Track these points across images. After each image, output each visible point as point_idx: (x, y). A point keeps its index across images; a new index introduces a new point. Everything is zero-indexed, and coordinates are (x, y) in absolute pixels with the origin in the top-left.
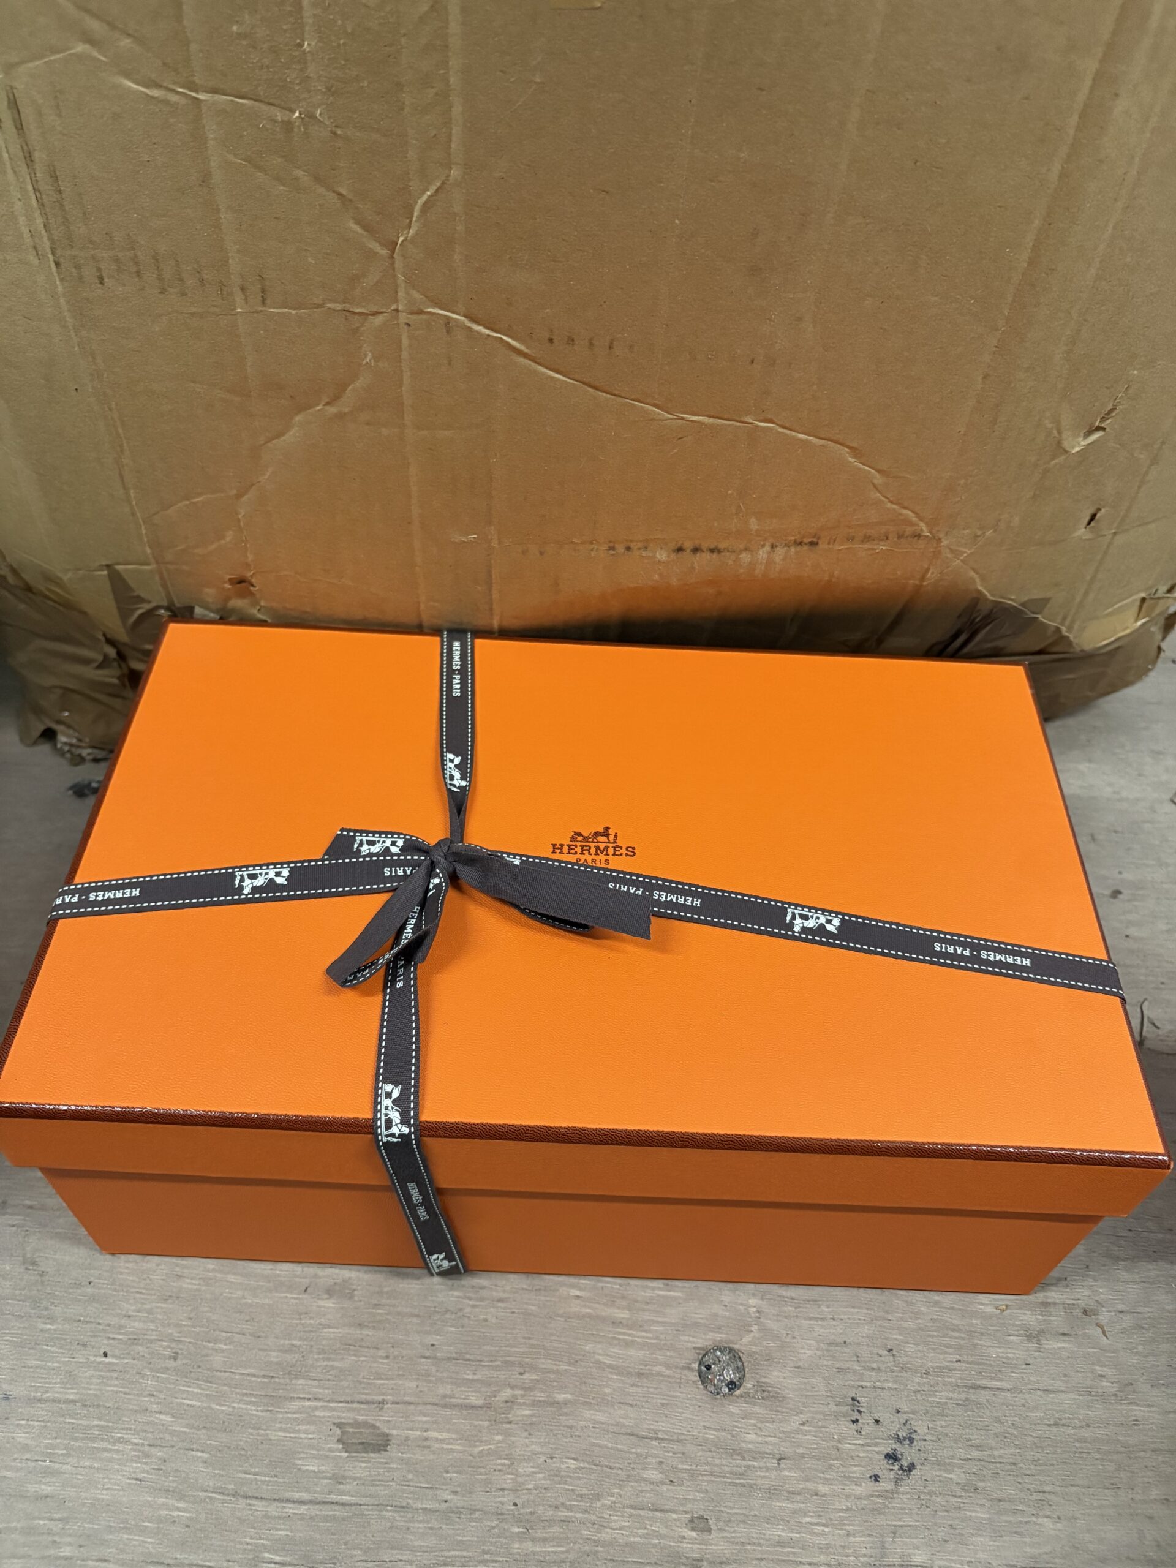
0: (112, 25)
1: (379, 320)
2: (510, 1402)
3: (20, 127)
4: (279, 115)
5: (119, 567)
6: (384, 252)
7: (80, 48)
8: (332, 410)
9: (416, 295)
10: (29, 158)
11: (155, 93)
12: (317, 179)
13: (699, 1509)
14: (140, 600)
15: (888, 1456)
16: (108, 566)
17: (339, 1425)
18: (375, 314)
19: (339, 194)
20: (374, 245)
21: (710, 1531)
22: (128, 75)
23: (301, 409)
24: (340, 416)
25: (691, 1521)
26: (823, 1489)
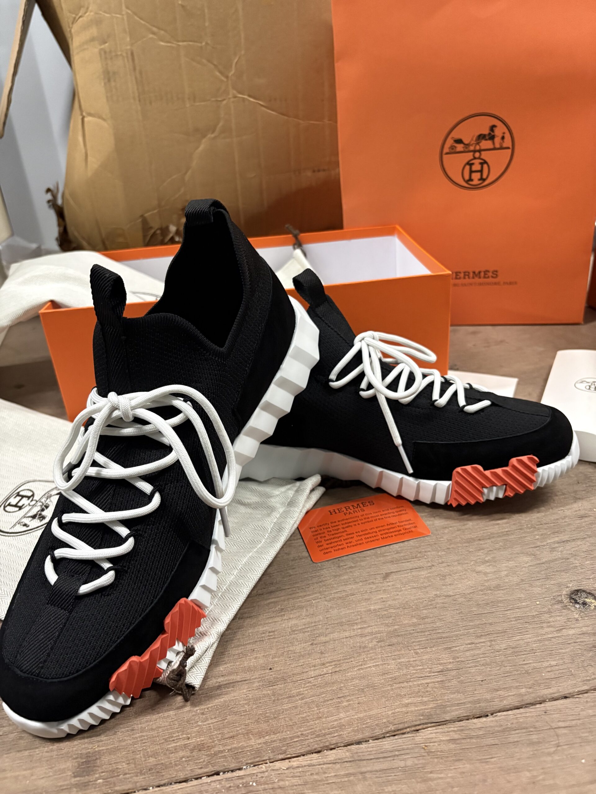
0: (159, 28)
1: (225, 102)
3: (133, 60)
4: (199, 45)
5: (146, 215)
6: (225, 80)
7: (151, 36)
8: (213, 136)
9: (235, 92)
10: (135, 69)
11: (169, 44)
12: (209, 61)
14: (151, 228)
16: (142, 216)
18: (224, 100)
19: (214, 65)
20: (223, 78)
22: (162, 41)
23: (204, 136)
24: (215, 138)
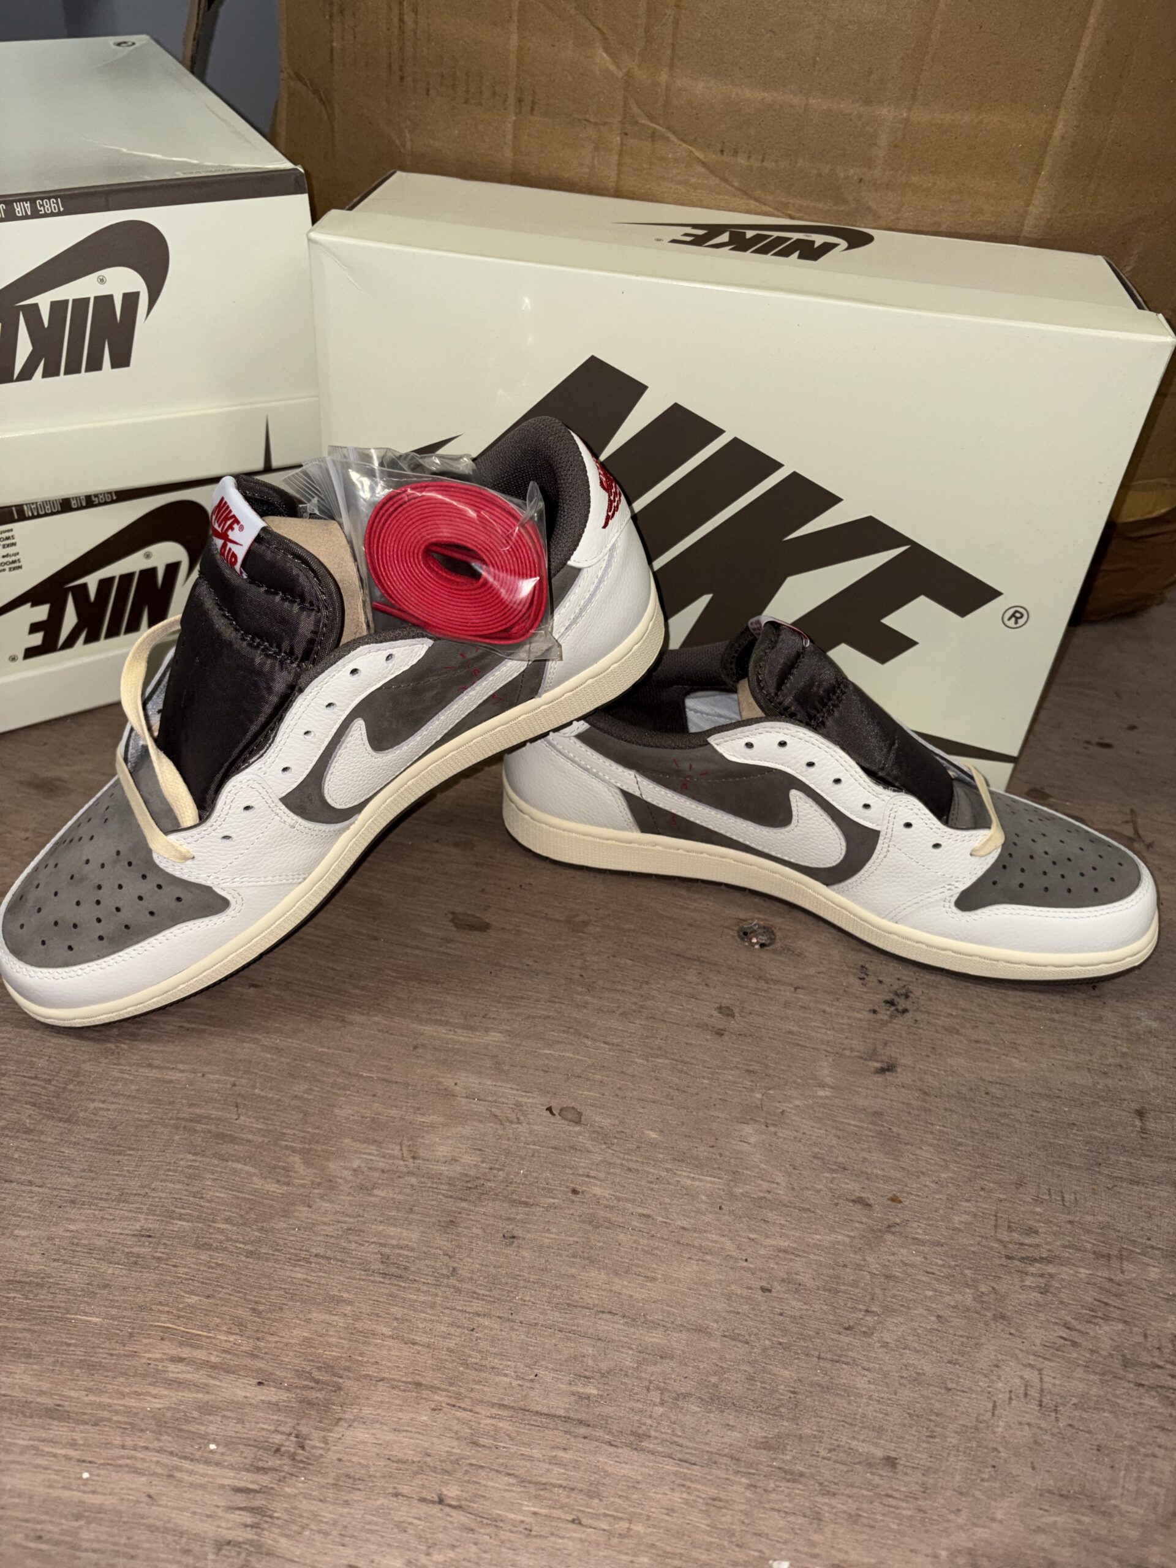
2: (585, 923)
13: (726, 1002)
15: (886, 1002)
17: (453, 913)
21: (733, 1016)
25: (720, 1008)
26: (828, 1009)
